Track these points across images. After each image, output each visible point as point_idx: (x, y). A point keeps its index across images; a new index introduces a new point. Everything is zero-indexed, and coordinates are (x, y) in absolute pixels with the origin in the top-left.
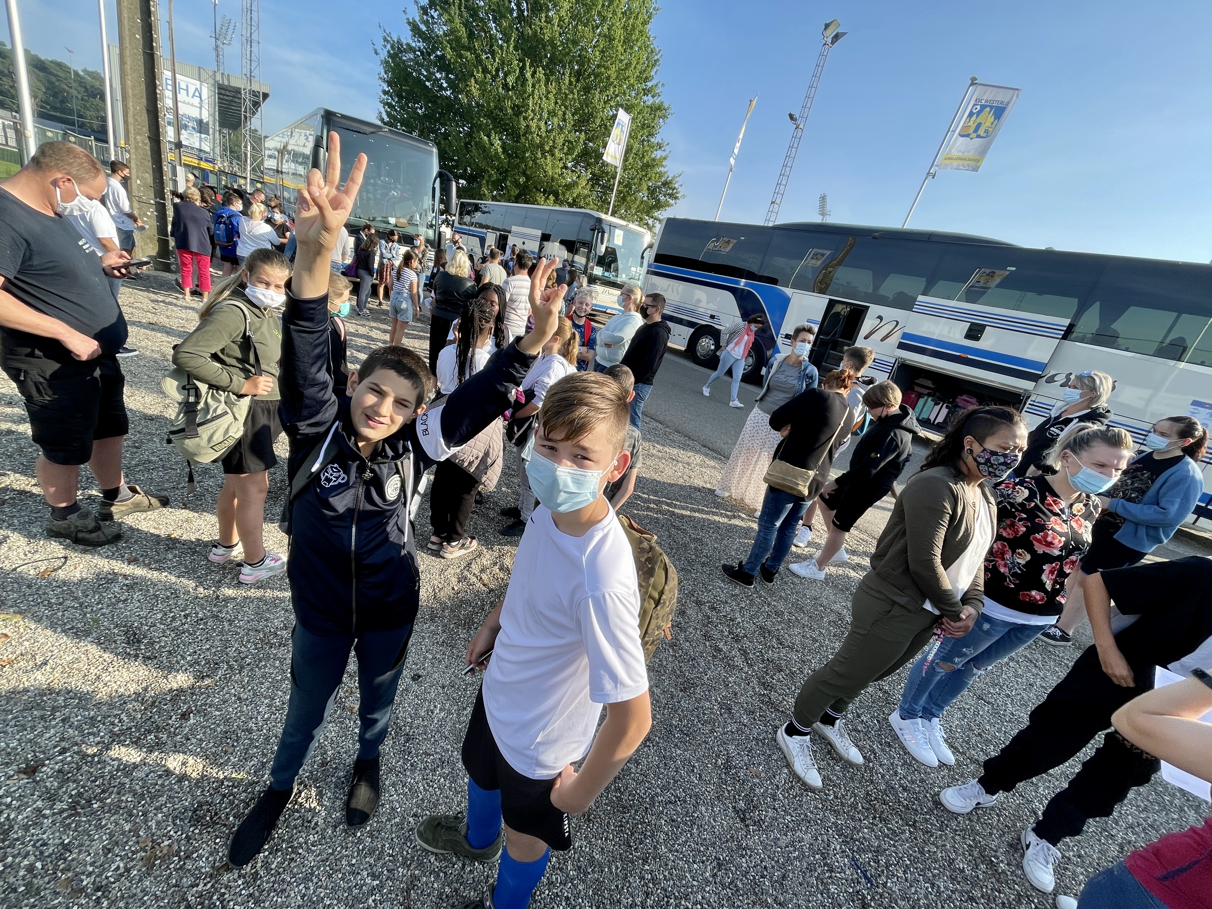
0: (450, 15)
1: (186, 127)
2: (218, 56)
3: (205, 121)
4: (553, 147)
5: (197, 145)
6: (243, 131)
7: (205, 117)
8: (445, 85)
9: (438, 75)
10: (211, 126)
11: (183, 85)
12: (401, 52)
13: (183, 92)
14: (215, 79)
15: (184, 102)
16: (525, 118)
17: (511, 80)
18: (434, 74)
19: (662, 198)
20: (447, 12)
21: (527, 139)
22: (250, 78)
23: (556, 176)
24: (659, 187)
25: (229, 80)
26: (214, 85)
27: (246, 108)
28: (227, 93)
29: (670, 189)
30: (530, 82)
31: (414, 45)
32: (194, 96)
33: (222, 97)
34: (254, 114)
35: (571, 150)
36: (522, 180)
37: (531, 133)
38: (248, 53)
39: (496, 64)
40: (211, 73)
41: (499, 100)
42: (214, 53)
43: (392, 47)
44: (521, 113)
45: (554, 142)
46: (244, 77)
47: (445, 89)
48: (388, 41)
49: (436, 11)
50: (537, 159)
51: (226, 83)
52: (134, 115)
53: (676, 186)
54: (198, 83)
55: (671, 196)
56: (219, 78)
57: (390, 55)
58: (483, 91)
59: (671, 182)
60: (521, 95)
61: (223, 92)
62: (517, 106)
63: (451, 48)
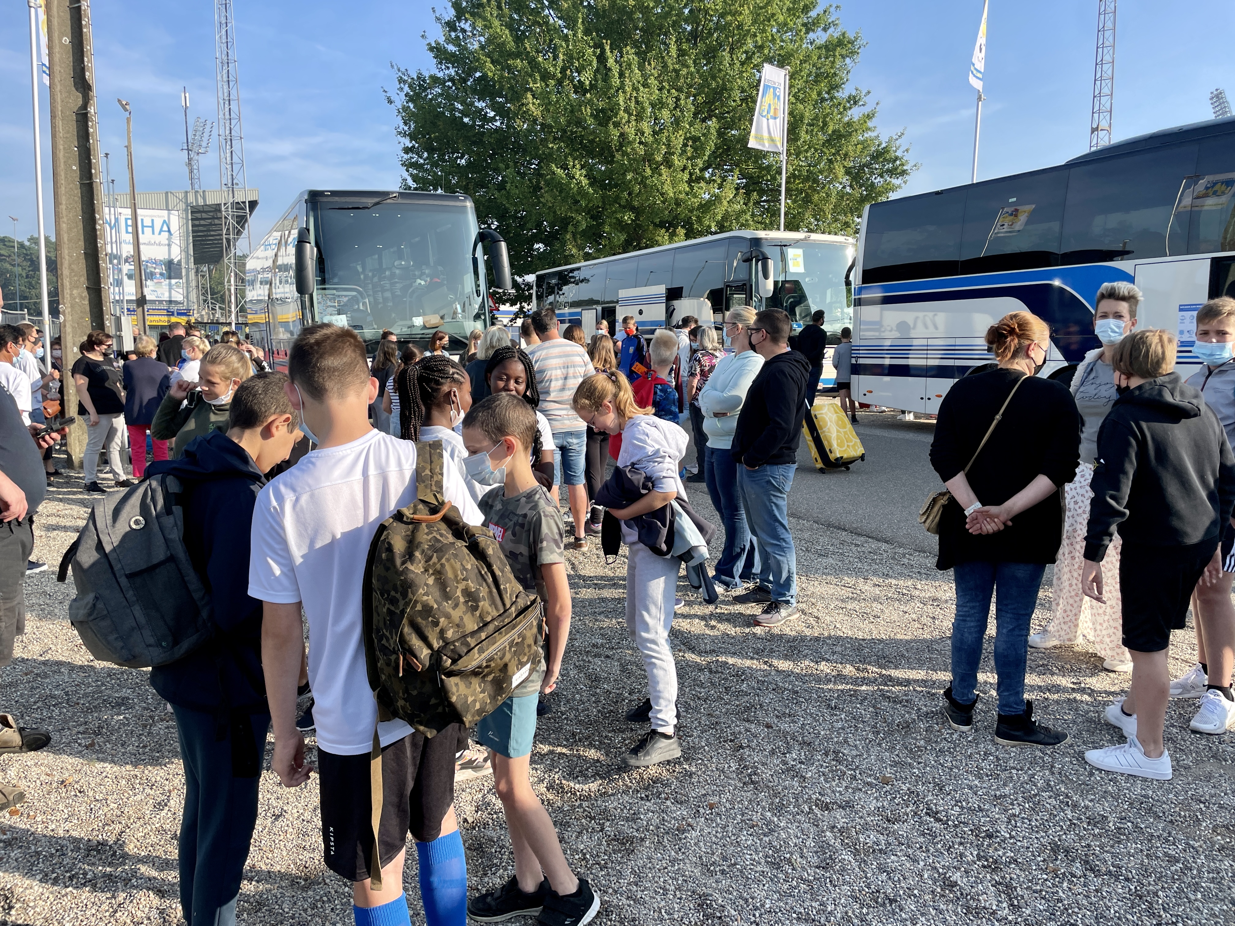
0: (485, 19)
1: (151, 276)
2: (191, 172)
3: (176, 261)
4: (669, 153)
5: (166, 297)
6: (226, 261)
7: (176, 254)
8: (492, 114)
9: (480, 104)
10: (183, 265)
11: (147, 222)
12: (425, 89)
13: (148, 231)
14: (186, 203)
15: (149, 244)
16: (617, 125)
17: (586, 78)
18: (472, 104)
19: (878, 181)
20: (480, 17)
21: (625, 154)
22: (232, 187)
23: (682, 196)
24: (868, 165)
25: (204, 199)
26: (186, 210)
27: (228, 229)
28: (204, 215)
29: (889, 161)
30: (616, 72)
31: (440, 75)
32: (161, 231)
33: (197, 222)
34: (239, 233)
35: (698, 150)
36: (628, 217)
37: (630, 143)
38: (229, 155)
39: (560, 63)
40: (181, 196)
41: (572, 111)
42: (186, 170)
43: (410, 86)
44: (610, 118)
45: (668, 146)
46: (224, 188)
47: (493, 119)
48: (405, 82)
49: (466, 20)
50: (647, 178)
51: (201, 202)
52: (70, 265)
53: (899, 154)
54: (165, 213)
55: (892, 172)
56: (191, 198)
57: (411, 99)
58: (547, 105)
59: (886, 150)
60: (605, 94)
61: (198, 215)
62: (603, 111)
63: (493, 62)
